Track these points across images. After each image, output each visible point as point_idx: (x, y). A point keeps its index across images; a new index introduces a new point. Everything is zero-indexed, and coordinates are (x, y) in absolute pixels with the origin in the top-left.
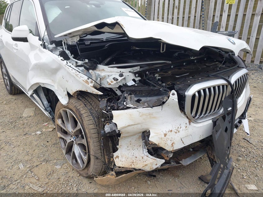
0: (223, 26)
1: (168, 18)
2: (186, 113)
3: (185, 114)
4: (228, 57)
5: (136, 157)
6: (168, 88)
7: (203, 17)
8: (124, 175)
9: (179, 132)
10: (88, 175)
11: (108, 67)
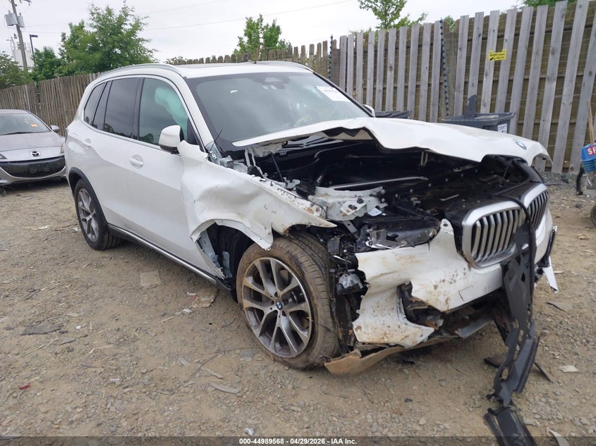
0: (486, 101)
1: (374, 89)
2: (464, 253)
3: (462, 254)
4: (512, 166)
5: (389, 327)
6: (435, 216)
7: (446, 87)
8: (373, 355)
9: (455, 281)
10: (307, 364)
11: (335, 189)
